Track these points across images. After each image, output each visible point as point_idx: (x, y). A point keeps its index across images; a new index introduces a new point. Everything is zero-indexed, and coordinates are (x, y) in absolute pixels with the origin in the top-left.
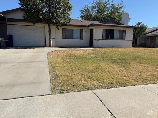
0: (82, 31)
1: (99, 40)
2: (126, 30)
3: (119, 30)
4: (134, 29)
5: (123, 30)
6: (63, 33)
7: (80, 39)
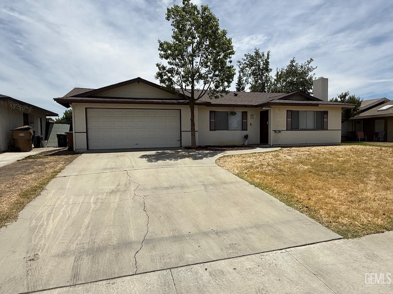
1: (281, 130)
2: (328, 111)
3: (316, 111)
4: (342, 108)
5: (324, 111)
6: (211, 120)
7: (241, 130)
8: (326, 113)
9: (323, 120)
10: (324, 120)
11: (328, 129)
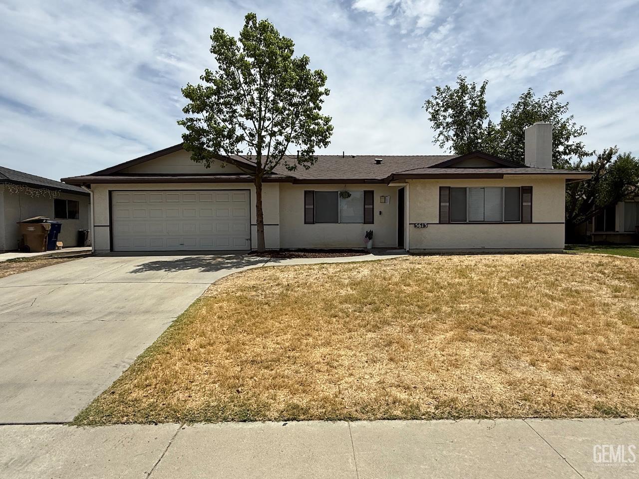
0: (369, 196)
1: (427, 224)
2: (532, 187)
3: (505, 188)
4: (567, 180)
5: (522, 187)
6: (307, 207)
7: (361, 223)
8: (529, 190)
9: (522, 204)
10: (524, 204)
11: (533, 222)
